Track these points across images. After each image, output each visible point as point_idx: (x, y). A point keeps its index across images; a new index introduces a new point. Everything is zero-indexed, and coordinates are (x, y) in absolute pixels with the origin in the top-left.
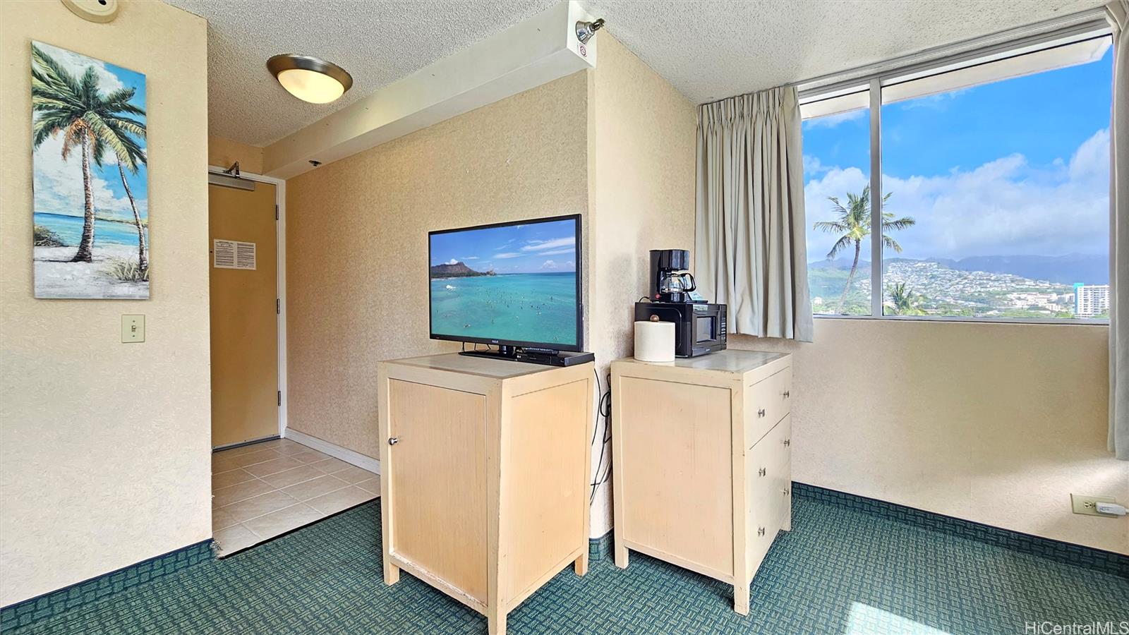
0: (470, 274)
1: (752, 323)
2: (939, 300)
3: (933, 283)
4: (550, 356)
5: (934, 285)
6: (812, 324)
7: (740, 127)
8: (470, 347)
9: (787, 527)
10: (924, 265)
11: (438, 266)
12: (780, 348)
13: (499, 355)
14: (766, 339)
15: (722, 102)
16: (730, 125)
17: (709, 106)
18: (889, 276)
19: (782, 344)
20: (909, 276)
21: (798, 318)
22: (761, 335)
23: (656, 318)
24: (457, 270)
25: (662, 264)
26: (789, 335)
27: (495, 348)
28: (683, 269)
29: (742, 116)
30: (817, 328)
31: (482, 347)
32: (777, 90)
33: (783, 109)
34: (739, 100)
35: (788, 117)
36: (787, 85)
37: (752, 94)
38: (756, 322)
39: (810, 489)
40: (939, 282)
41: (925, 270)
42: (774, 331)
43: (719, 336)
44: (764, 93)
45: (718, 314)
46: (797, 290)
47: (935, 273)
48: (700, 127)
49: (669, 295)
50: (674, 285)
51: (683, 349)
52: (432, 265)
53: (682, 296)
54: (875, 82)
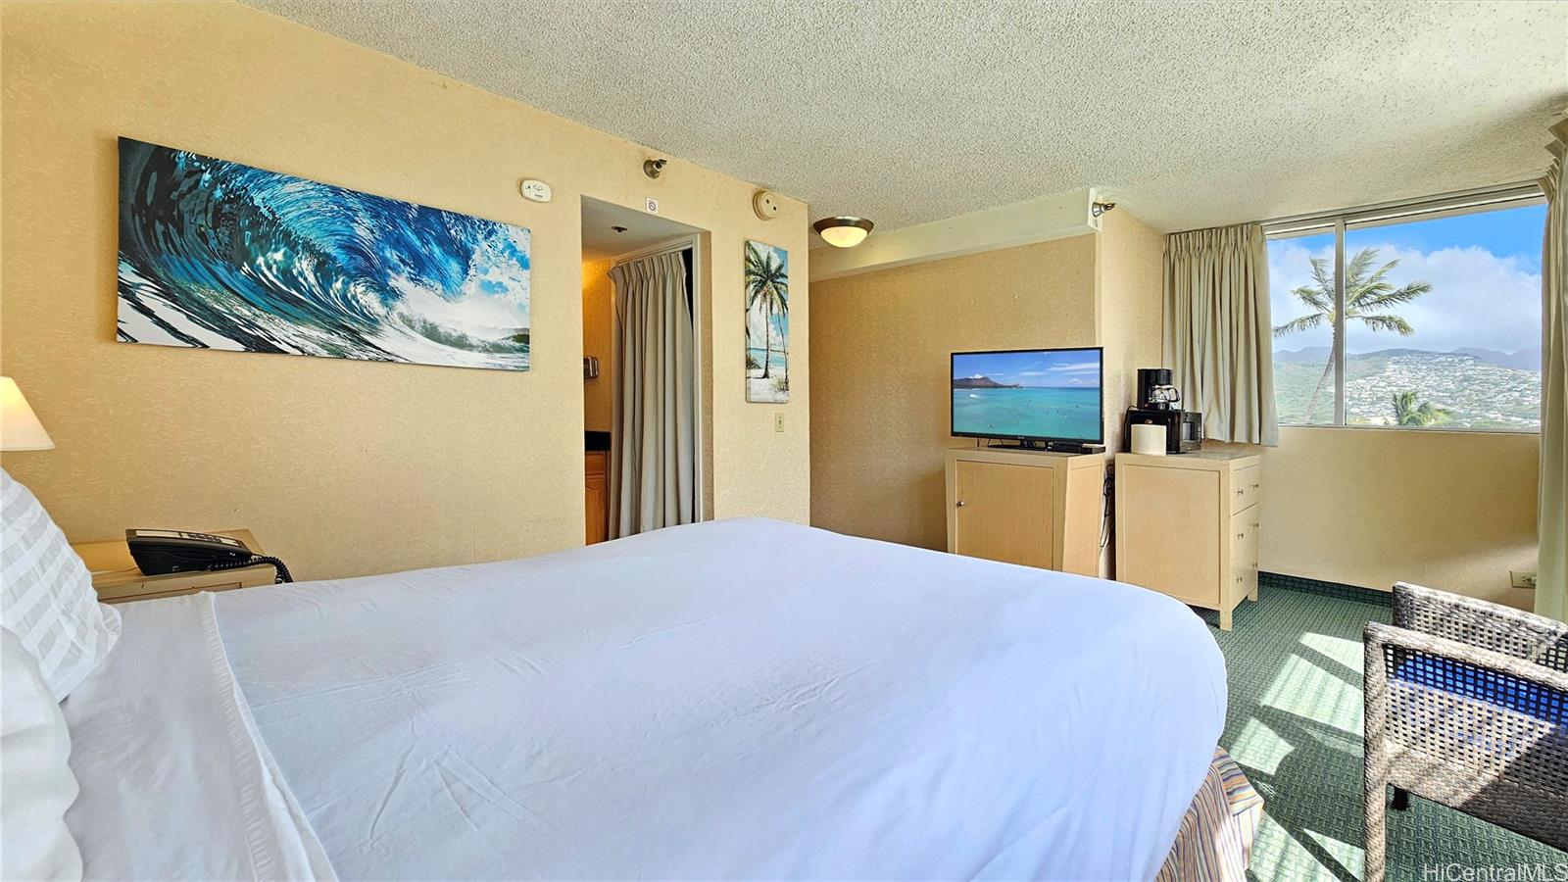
0: (996, 386)
1: (1219, 429)
2: (1476, 415)
3: (1465, 388)
4: (1076, 447)
5: (1468, 391)
6: (1277, 430)
7: (1208, 257)
8: (998, 442)
9: (1253, 597)
10: (1450, 360)
11: (961, 380)
12: (1246, 451)
13: (1021, 447)
14: (1232, 443)
15: (1190, 234)
16: (1198, 254)
17: (1177, 236)
18: (1389, 377)
19: (1248, 449)
20: (1424, 377)
21: (1263, 425)
22: (1228, 440)
23: (1151, 422)
24: (982, 383)
25: (1149, 379)
26: (1256, 440)
27: (1019, 443)
28: (1169, 384)
29: (1210, 246)
30: (1282, 432)
31: (1006, 442)
32: (1245, 227)
33: (1250, 243)
34: (1208, 233)
35: (1256, 251)
36: (1256, 223)
37: (1221, 228)
38: (1223, 429)
39: (1274, 577)
40: (1477, 388)
41: (1451, 369)
42: (1241, 436)
43: (1198, 441)
44: (1232, 229)
45: (1196, 420)
46: (1264, 400)
47: (1470, 372)
48: (1167, 253)
49: (1157, 404)
50: (1160, 396)
51: (1173, 447)
52: (955, 378)
53: (1167, 406)
54: (1339, 222)
